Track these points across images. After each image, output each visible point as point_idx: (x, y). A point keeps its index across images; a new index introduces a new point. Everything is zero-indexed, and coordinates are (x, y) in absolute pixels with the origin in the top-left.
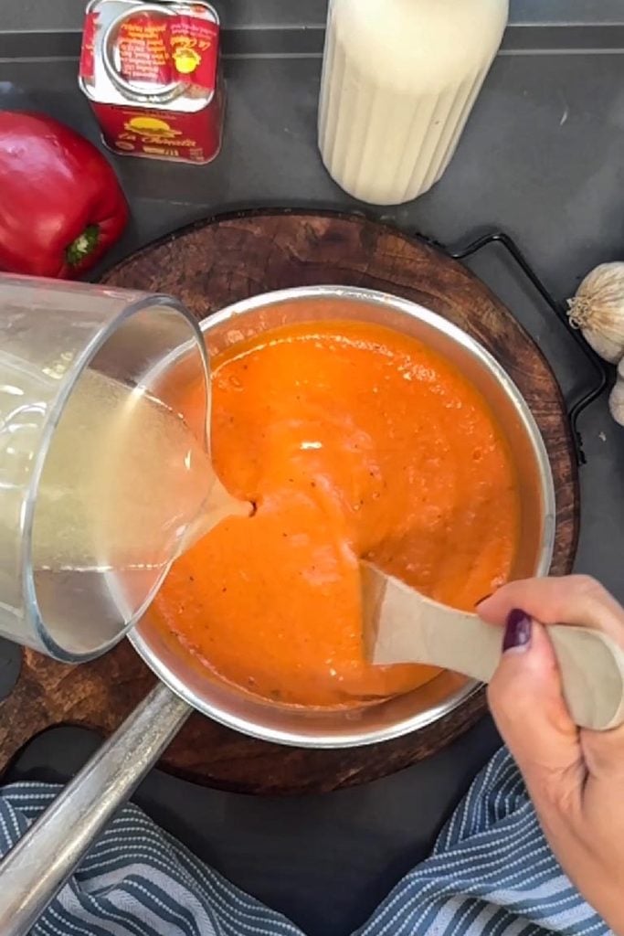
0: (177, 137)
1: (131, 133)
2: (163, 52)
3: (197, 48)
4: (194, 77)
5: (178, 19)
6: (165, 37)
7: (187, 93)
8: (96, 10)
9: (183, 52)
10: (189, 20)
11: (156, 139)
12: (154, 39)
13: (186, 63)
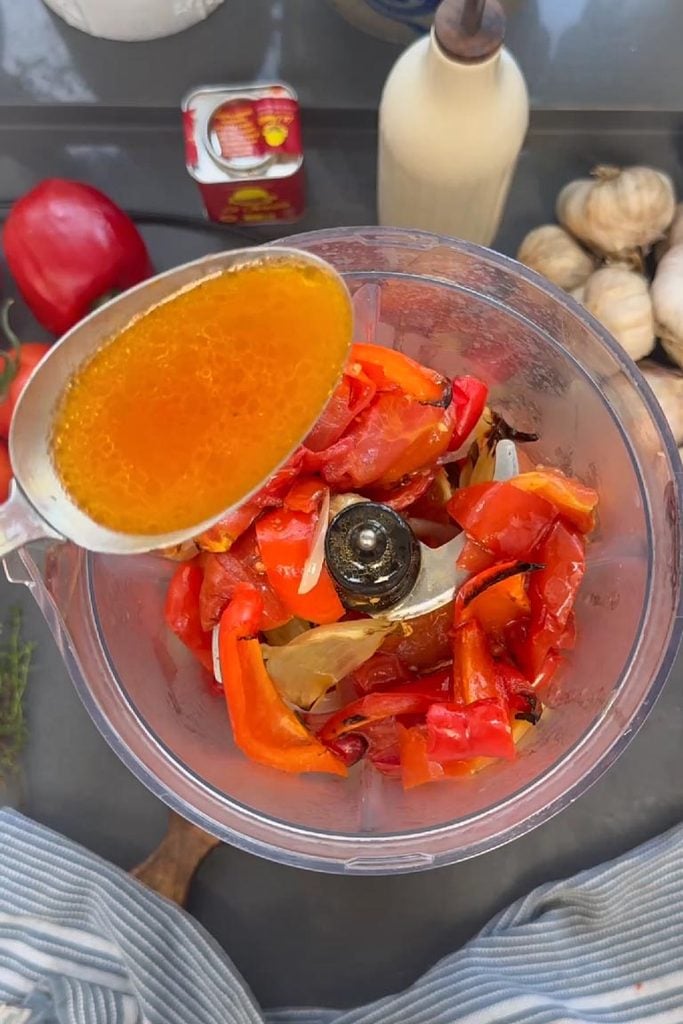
0: (274, 202)
1: (233, 205)
2: (252, 133)
3: (282, 123)
4: (284, 146)
5: (262, 102)
6: (254, 119)
7: (280, 161)
8: (191, 108)
9: (271, 129)
10: (272, 101)
11: (256, 207)
12: (243, 123)
13: (275, 137)
